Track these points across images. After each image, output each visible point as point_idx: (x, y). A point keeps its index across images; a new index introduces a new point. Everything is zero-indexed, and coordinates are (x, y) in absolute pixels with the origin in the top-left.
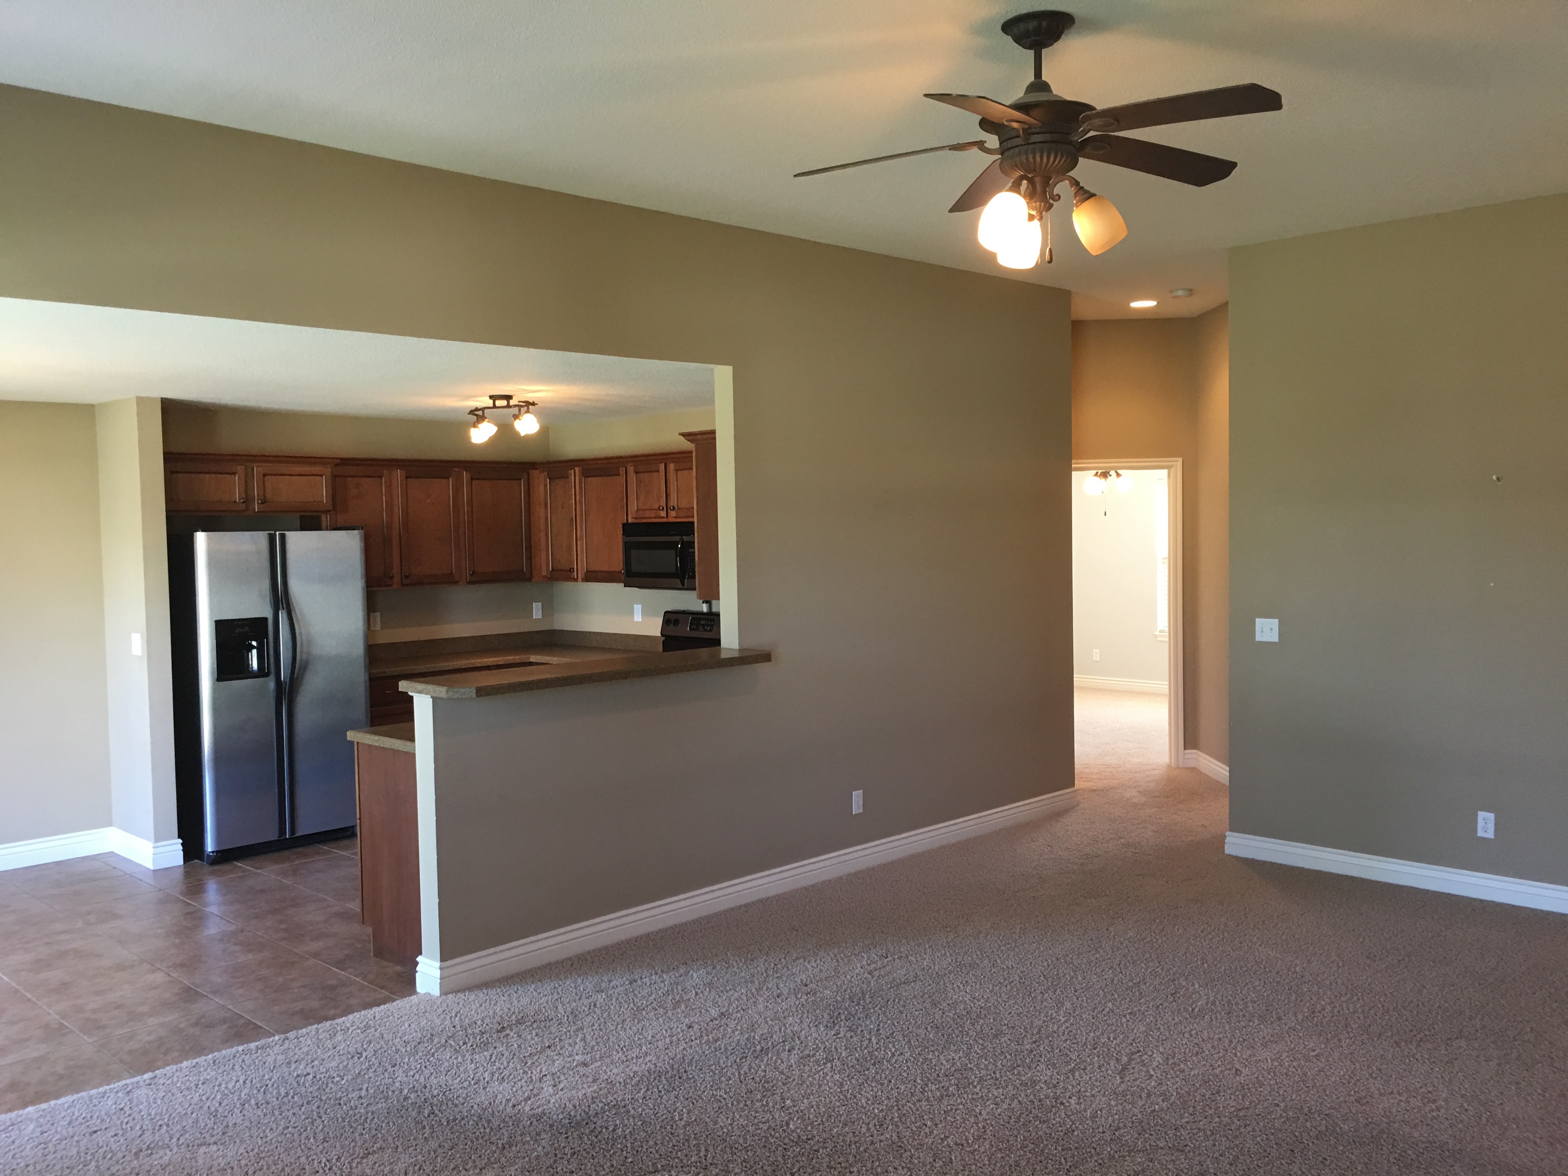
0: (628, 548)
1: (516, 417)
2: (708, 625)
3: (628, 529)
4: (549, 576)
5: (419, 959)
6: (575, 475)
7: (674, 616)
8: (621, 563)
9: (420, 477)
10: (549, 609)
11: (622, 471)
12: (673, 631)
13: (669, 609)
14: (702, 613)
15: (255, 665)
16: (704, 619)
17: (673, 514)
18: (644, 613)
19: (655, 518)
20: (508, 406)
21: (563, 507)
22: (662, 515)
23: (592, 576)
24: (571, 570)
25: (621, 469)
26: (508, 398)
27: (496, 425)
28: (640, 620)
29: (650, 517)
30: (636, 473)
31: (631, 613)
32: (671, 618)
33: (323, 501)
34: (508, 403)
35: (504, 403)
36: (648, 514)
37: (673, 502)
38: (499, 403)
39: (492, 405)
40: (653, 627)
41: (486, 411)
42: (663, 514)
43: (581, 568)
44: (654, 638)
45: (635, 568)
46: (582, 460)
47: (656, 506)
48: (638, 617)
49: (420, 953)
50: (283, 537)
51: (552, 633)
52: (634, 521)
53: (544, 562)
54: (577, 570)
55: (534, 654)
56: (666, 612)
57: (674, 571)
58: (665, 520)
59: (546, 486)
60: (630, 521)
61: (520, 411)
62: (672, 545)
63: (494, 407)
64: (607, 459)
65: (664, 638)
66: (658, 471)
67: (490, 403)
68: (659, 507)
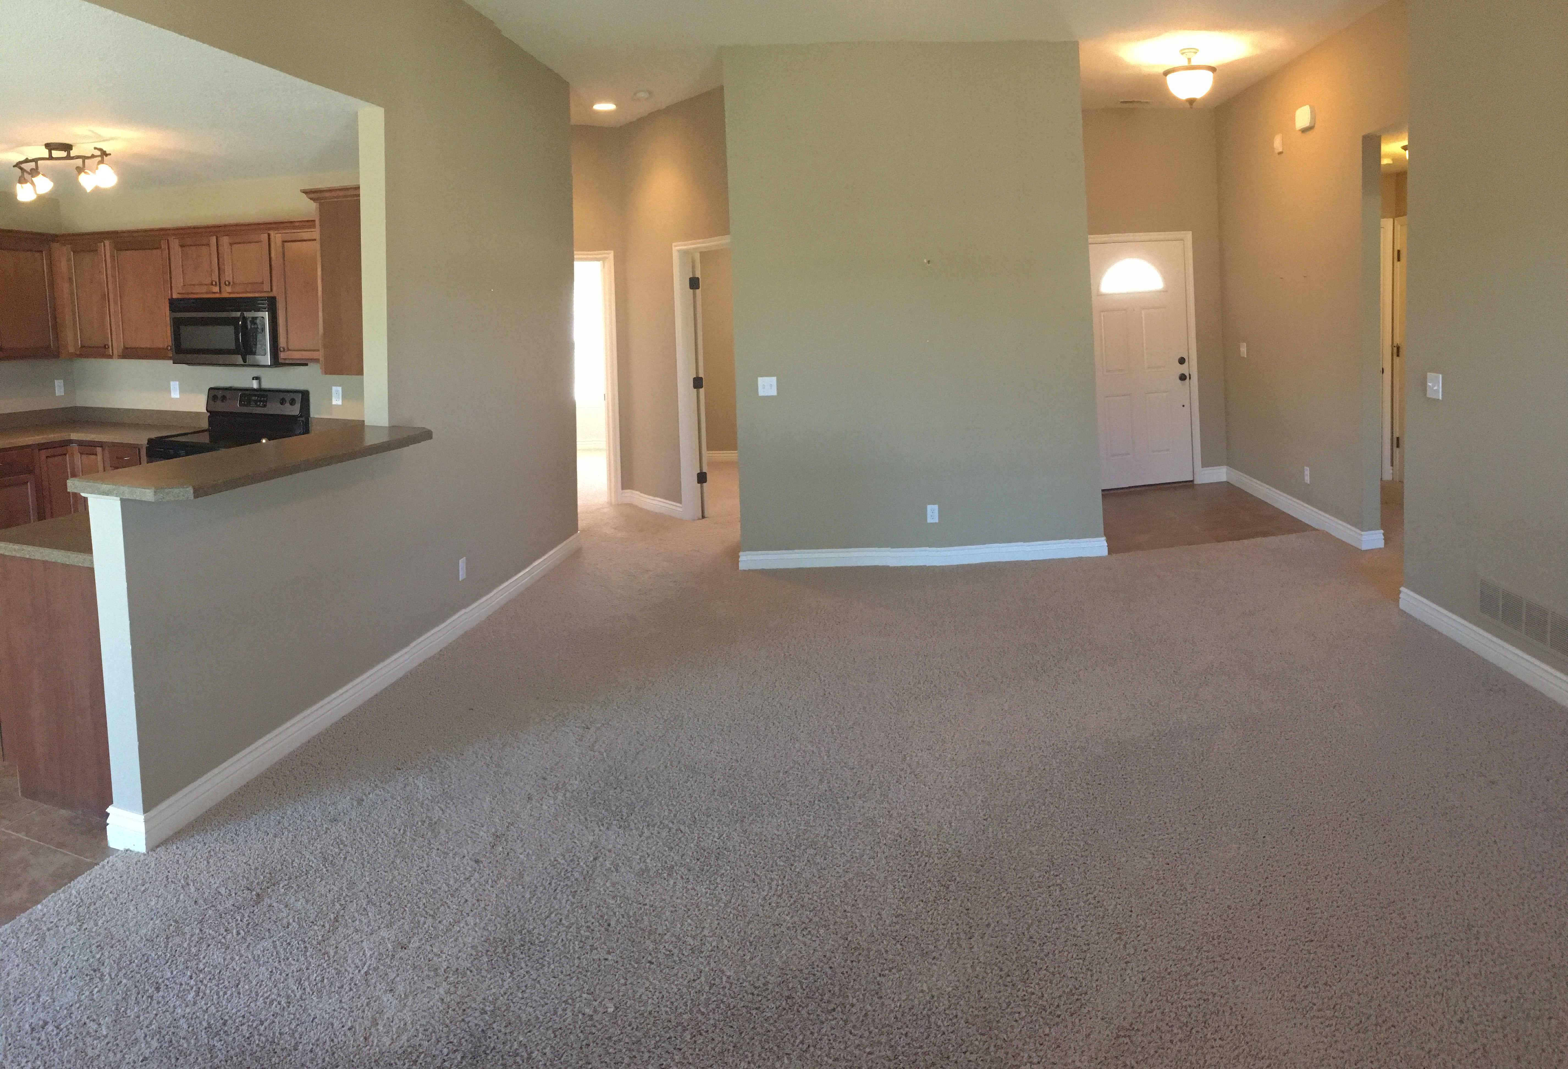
0: (177, 324)
1: (80, 170)
2: (260, 401)
3: (175, 305)
4: (78, 353)
5: (109, 810)
6: (106, 248)
7: (220, 394)
8: (170, 339)
10: (70, 385)
11: (164, 245)
12: (220, 407)
13: (212, 386)
14: (254, 390)
16: (255, 395)
17: (229, 289)
18: (182, 390)
19: (207, 293)
20: (69, 157)
21: (92, 283)
22: (214, 291)
23: (130, 353)
24: (105, 347)
25: (162, 241)
26: (67, 147)
27: (52, 181)
28: (178, 396)
29: (202, 292)
30: (182, 246)
31: (169, 390)
32: (215, 395)
34: (69, 154)
35: (63, 154)
36: (197, 289)
37: (228, 276)
38: (56, 154)
39: (47, 156)
40: (198, 404)
41: (40, 162)
42: (216, 289)
43: (117, 345)
44: (198, 414)
45: (185, 345)
46: (116, 233)
47: (208, 281)
48: (175, 394)
49: (111, 802)
51: (75, 409)
52: (180, 296)
53: (71, 339)
54: (112, 345)
55: (75, 432)
56: (210, 389)
57: (233, 346)
58: (217, 296)
59: (69, 260)
60: (174, 297)
61: (84, 162)
62: (232, 322)
63: (51, 158)
64: (145, 231)
65: (209, 414)
66: (208, 245)
67: (45, 153)
68: (210, 282)
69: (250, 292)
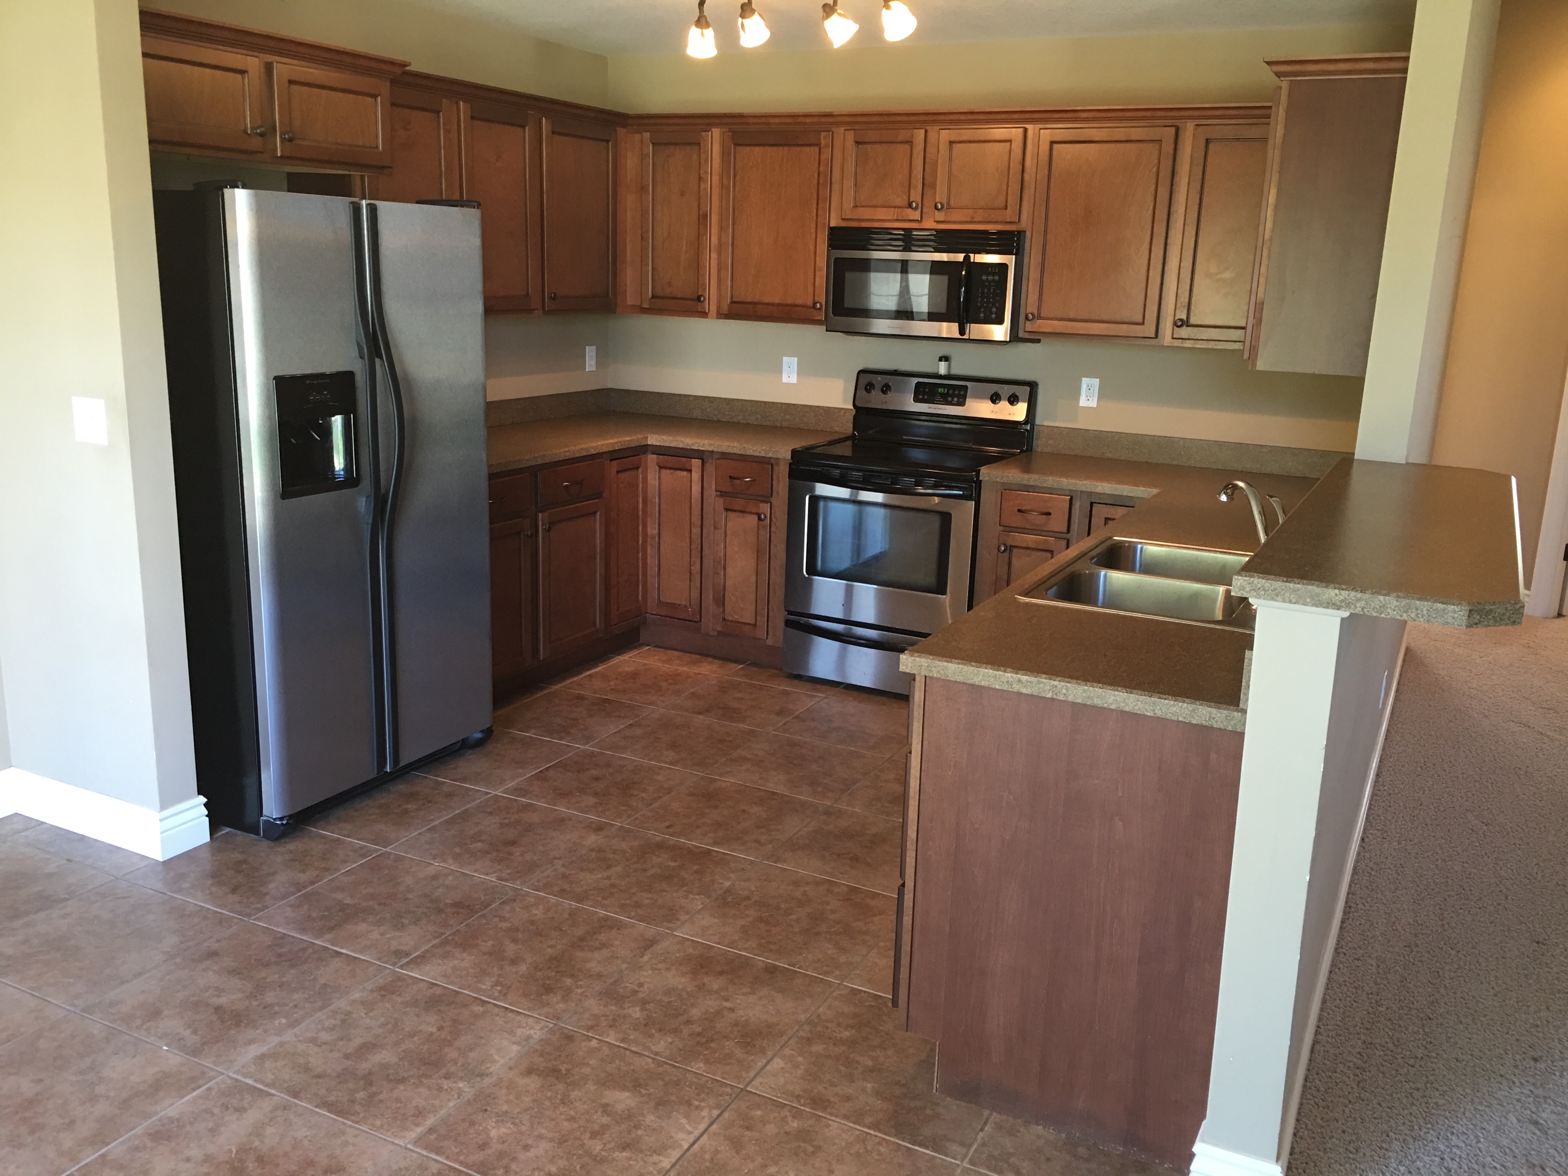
0: (838, 268)
2: (951, 395)
3: (837, 237)
4: (646, 306)
6: (712, 140)
7: (880, 379)
9: (489, 121)
10: (603, 355)
11: (824, 139)
12: (877, 401)
13: (871, 367)
14: (940, 377)
15: (339, 463)
16: (944, 386)
17: (939, 216)
18: (804, 371)
19: (898, 221)
21: (682, 194)
22: (911, 217)
23: (740, 311)
24: (694, 298)
25: (823, 133)
28: (794, 381)
29: (888, 219)
30: (858, 143)
32: (872, 380)
33: (377, 147)
36: (881, 214)
37: (940, 194)
42: (917, 215)
43: (718, 297)
44: (836, 411)
45: (852, 302)
47: (901, 202)
48: (790, 374)
50: (373, 211)
51: (607, 394)
52: (846, 224)
54: (709, 297)
55: (656, 433)
56: (864, 372)
59: (643, 157)
60: (835, 224)
65: (852, 411)
66: (910, 142)
68: (906, 203)
69: (980, 222)
